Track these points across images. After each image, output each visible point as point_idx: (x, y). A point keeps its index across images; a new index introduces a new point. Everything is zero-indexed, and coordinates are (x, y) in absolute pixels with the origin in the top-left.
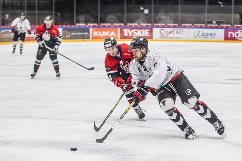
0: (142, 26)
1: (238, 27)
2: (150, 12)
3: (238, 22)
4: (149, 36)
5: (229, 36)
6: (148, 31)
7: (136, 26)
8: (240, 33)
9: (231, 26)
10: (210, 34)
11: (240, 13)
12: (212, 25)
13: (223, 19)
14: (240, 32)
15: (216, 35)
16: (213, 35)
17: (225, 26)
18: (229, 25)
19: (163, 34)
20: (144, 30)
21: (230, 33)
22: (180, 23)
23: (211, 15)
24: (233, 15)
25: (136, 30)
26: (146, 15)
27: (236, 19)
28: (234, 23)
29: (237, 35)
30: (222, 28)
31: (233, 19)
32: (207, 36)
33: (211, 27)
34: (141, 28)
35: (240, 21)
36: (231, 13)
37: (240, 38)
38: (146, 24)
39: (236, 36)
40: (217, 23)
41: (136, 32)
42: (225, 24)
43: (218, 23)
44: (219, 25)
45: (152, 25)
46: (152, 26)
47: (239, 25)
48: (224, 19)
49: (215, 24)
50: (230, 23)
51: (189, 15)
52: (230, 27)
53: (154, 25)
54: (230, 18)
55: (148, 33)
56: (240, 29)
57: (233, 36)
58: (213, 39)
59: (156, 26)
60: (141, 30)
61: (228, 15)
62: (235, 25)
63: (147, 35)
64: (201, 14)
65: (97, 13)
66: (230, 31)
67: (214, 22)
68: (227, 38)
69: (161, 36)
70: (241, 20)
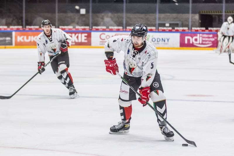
0: (78, 29)
1: (197, 31)
2: (87, 12)
3: (197, 24)
4: (86, 41)
5: (186, 42)
6: (85, 36)
7: (70, 29)
8: (200, 38)
9: (189, 29)
10: (162, 39)
11: (199, 13)
12: (165, 28)
13: (178, 21)
14: (200, 36)
15: (169, 41)
16: (166, 40)
17: (180, 30)
18: (186, 28)
19: (104, 39)
20: (80, 35)
21: (186, 38)
22: (124, 25)
23: (163, 15)
24: (190, 15)
25: (70, 34)
26: (83, 15)
27: (194, 20)
28: (192, 26)
29: (196, 40)
30: (177, 31)
31: (190, 21)
32: (158, 43)
33: (164, 31)
34: (76, 32)
35: (200, 23)
36: (188, 13)
37: (199, 44)
38: (83, 27)
39: (194, 42)
40: (171, 25)
41: (71, 36)
42: (180, 27)
43: (173, 25)
44: (173, 28)
45: (90, 27)
46: (90, 30)
47: (198, 29)
48: (180, 21)
49: (168, 27)
50: (187, 26)
51: (136, 16)
52: (188, 31)
53: (92, 28)
54: (187, 20)
55: (86, 38)
56: (200, 34)
57: (191, 42)
58: (166, 46)
59: (95, 30)
60: (77, 35)
61: (185, 16)
62: (193, 28)
63: (83, 41)
64: (151, 14)
65: (22, 12)
66: (188, 35)
67: (167, 25)
68: (183, 45)
69: (101, 42)
70: (200, 21)
